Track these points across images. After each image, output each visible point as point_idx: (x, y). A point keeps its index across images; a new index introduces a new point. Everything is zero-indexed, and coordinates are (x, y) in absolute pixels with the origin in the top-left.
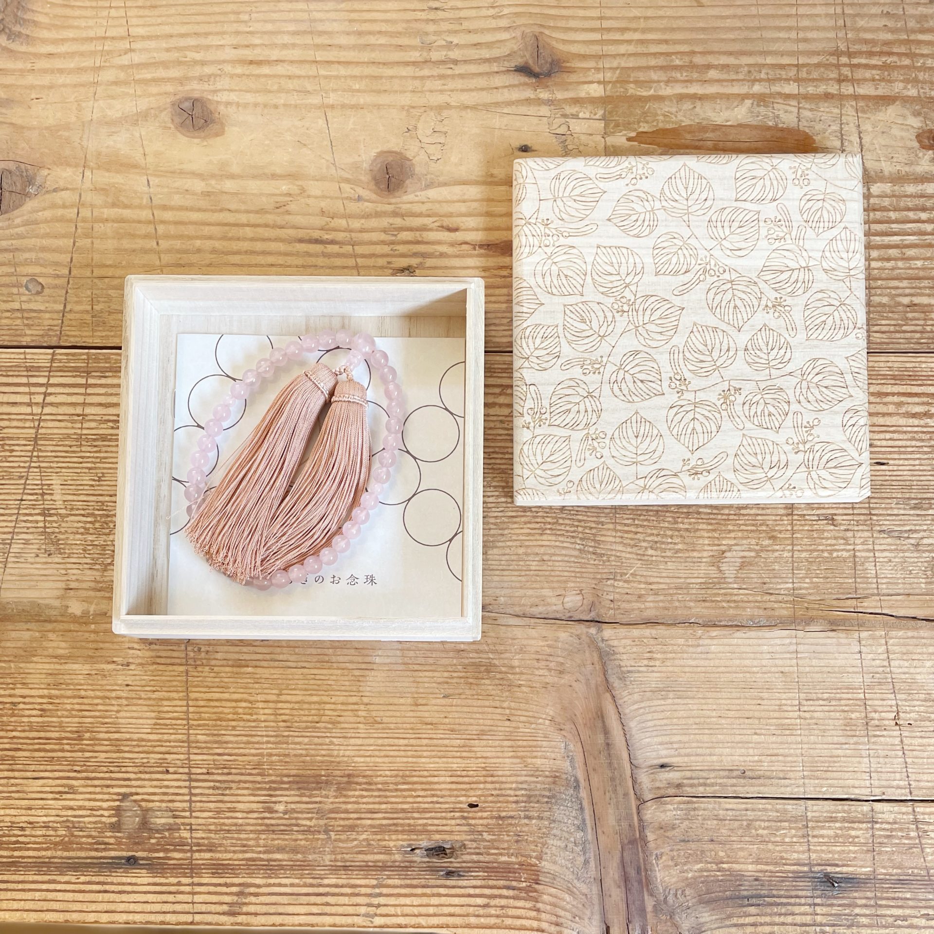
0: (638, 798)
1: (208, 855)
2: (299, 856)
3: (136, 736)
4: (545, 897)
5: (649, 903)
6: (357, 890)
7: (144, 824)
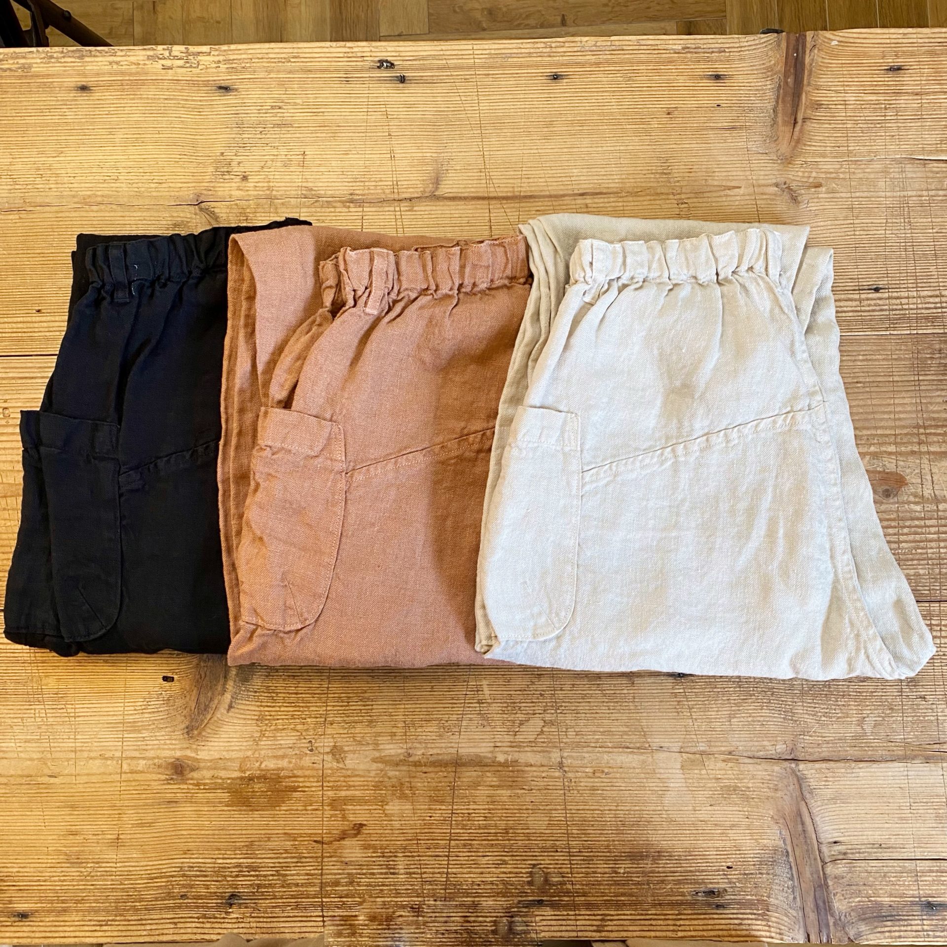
0: (822, 861)
1: (583, 898)
2: (634, 898)
3: (538, 831)
4: (773, 919)
5: (831, 921)
6: (667, 917)
7: (546, 881)
